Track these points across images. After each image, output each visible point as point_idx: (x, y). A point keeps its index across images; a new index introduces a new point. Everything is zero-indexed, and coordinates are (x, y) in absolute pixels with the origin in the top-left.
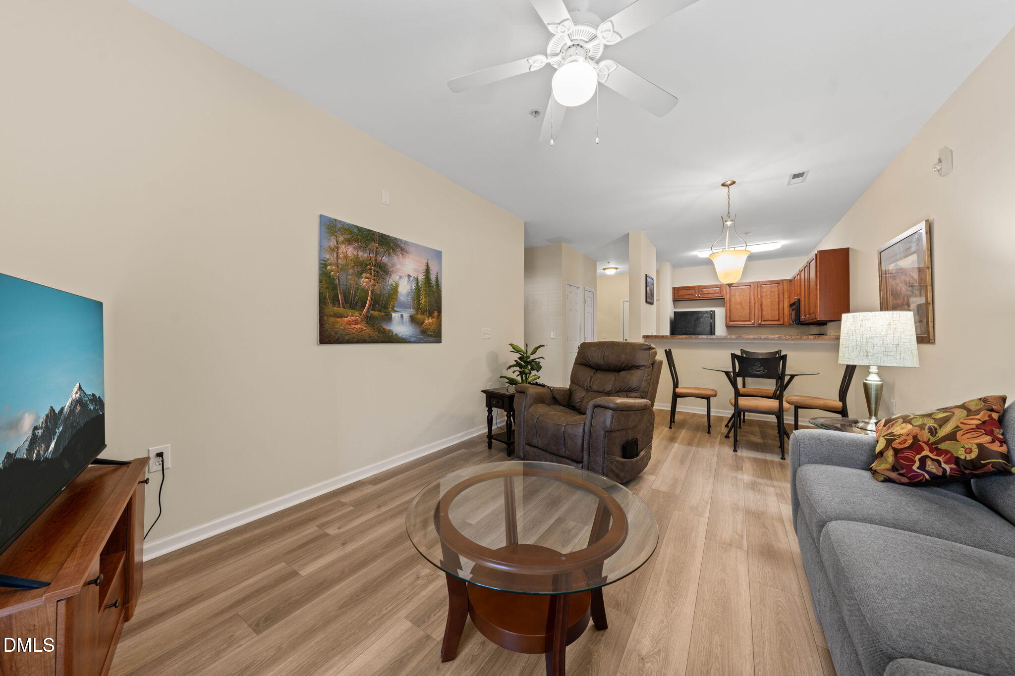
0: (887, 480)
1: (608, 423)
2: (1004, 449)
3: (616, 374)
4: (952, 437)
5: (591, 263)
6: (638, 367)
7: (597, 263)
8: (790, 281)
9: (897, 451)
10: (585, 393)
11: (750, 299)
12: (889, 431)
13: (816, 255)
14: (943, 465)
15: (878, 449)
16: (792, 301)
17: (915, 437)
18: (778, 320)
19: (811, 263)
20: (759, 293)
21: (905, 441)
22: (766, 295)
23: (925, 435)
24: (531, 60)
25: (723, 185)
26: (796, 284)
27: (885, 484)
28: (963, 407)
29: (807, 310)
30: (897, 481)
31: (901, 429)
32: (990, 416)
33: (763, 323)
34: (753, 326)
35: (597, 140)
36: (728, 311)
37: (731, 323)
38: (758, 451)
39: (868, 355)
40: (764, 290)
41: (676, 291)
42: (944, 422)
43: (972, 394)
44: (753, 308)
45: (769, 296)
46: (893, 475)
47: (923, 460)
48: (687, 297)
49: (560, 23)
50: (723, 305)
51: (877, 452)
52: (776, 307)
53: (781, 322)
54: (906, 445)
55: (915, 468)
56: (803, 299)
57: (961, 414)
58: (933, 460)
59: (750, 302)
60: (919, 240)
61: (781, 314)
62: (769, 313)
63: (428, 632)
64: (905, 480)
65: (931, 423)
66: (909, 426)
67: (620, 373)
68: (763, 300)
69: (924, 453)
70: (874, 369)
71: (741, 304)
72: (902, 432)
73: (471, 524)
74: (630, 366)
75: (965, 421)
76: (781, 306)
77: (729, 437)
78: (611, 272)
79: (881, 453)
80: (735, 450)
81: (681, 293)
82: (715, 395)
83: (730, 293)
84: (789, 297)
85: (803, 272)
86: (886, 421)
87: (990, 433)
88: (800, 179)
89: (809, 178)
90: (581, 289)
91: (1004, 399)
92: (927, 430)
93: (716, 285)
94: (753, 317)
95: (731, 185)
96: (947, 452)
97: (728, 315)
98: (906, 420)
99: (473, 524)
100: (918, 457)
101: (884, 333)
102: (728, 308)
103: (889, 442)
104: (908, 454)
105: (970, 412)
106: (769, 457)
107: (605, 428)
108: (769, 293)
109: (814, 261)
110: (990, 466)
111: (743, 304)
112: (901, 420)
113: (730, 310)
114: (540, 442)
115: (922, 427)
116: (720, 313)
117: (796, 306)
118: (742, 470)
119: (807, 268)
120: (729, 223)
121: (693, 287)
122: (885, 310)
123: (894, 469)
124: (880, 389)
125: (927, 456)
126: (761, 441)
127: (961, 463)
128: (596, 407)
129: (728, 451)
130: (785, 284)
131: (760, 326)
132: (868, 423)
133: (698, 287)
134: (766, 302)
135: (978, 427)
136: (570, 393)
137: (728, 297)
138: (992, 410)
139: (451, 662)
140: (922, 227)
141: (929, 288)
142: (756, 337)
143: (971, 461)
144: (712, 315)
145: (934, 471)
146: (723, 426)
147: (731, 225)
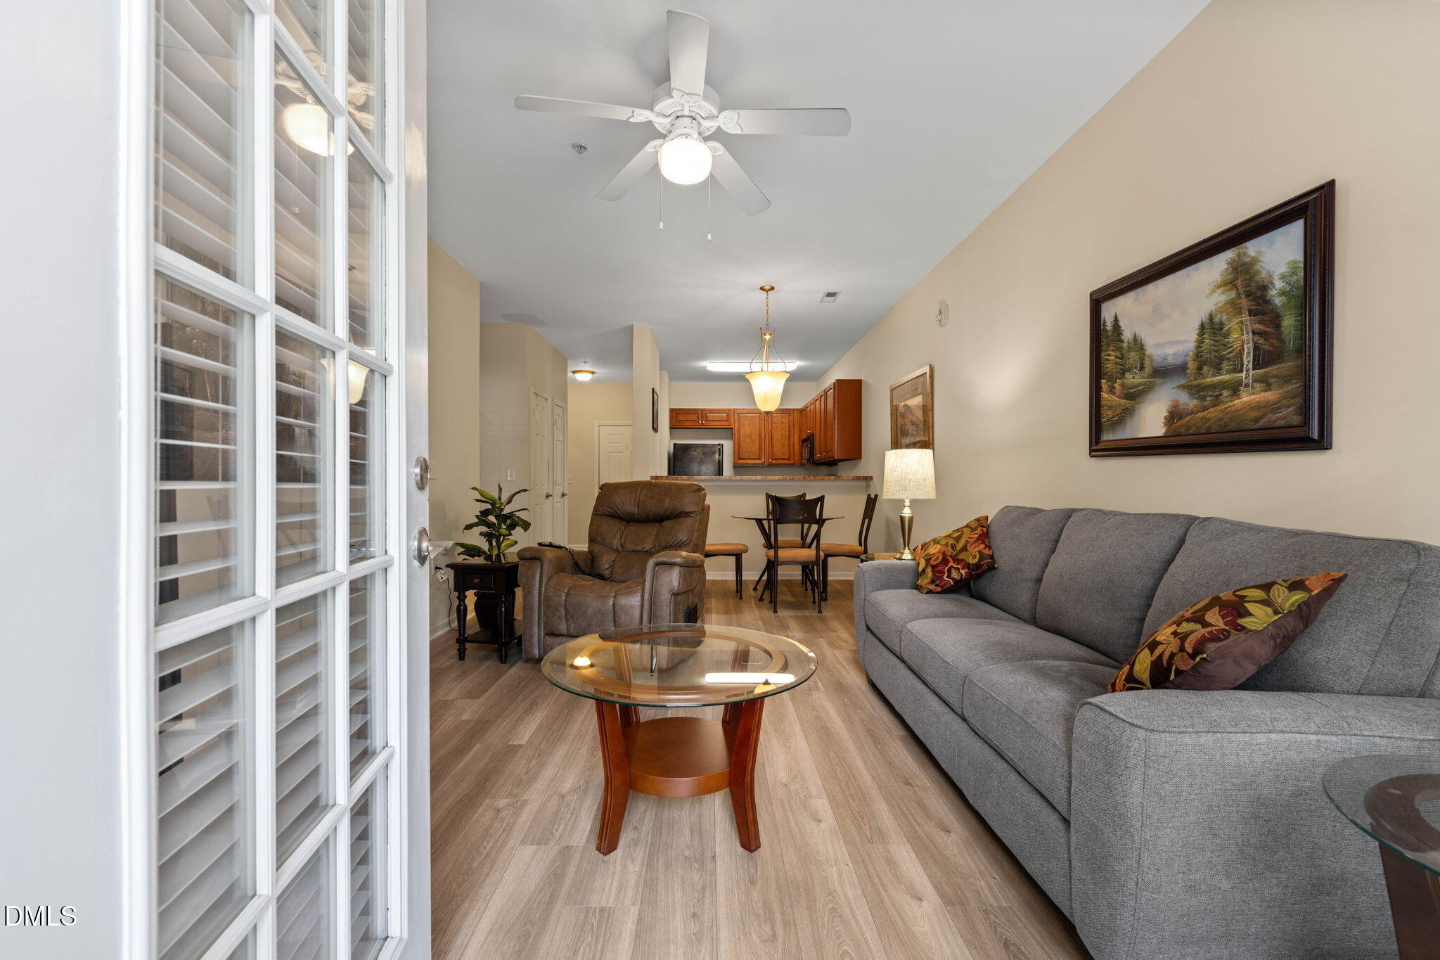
0: (930, 592)
1: (675, 584)
2: (990, 553)
3: (658, 525)
4: (964, 549)
5: (561, 360)
6: (687, 514)
7: (569, 361)
8: (801, 411)
9: (933, 567)
10: (615, 555)
11: (760, 430)
12: (926, 553)
13: (834, 383)
14: (961, 571)
15: (921, 569)
16: (804, 437)
17: (944, 554)
18: (789, 459)
19: (828, 393)
20: (770, 424)
21: (937, 558)
22: (777, 427)
23: (949, 551)
24: (637, 111)
25: (762, 289)
26: (808, 415)
27: (928, 595)
28: (967, 526)
29: (822, 447)
30: (934, 591)
31: (933, 550)
32: (982, 530)
33: (774, 462)
34: (762, 466)
35: (709, 237)
36: (737, 445)
37: (740, 461)
38: (795, 609)
39: (906, 489)
40: (775, 420)
41: (674, 415)
42: (958, 539)
43: (970, 518)
44: (763, 442)
45: (780, 428)
46: (932, 587)
47: (949, 571)
48: (687, 424)
49: (688, 94)
50: (731, 437)
51: (920, 571)
52: (787, 442)
53: (791, 462)
54: (939, 561)
55: (945, 578)
56: (817, 434)
57: (967, 531)
58: (955, 568)
59: (760, 435)
60: (924, 382)
61: (792, 452)
62: (780, 450)
63: (564, 843)
64: (939, 589)
65: (952, 542)
66: (939, 546)
67: (663, 524)
68: (774, 433)
69: (950, 565)
70: (907, 503)
71: (750, 437)
72: (935, 551)
73: (521, 746)
74: (677, 513)
75: (971, 536)
76: (792, 441)
77: (763, 600)
78: (583, 377)
79: (924, 571)
80: (775, 612)
81: (681, 417)
82: (746, 551)
83: (739, 422)
84: (800, 431)
85: (818, 402)
86: (922, 545)
87: (983, 542)
88: (831, 299)
89: (839, 298)
90: (550, 401)
91: (987, 518)
92: (950, 547)
93: (723, 410)
94: (763, 455)
95: (769, 290)
96: (963, 560)
97: (736, 450)
98: (936, 541)
99: (524, 743)
100: (947, 568)
101: (916, 469)
102: (736, 440)
103: (928, 561)
104: (940, 568)
105: (973, 530)
106: (807, 613)
107: (672, 590)
108: (780, 424)
109: (832, 390)
110: (985, 565)
111: (753, 437)
112: (932, 543)
113: (739, 444)
114: (572, 626)
115: (946, 545)
116: (728, 445)
117: (808, 441)
118: (789, 628)
119: (823, 398)
120: (767, 337)
121: (696, 410)
122: (895, 449)
123: (933, 582)
124: (911, 519)
125: (952, 566)
126: (793, 599)
127: (971, 567)
128: (658, 565)
129: (768, 613)
130: (796, 414)
131: (771, 465)
132: (902, 553)
133: (702, 410)
134: (777, 435)
135: (978, 539)
136: (592, 557)
137: (736, 426)
138: (983, 526)
139: (614, 852)
140: (926, 369)
141: (931, 429)
142: (782, 478)
143: (976, 563)
144: (720, 449)
145: (956, 577)
146: (752, 591)
147: (770, 339)
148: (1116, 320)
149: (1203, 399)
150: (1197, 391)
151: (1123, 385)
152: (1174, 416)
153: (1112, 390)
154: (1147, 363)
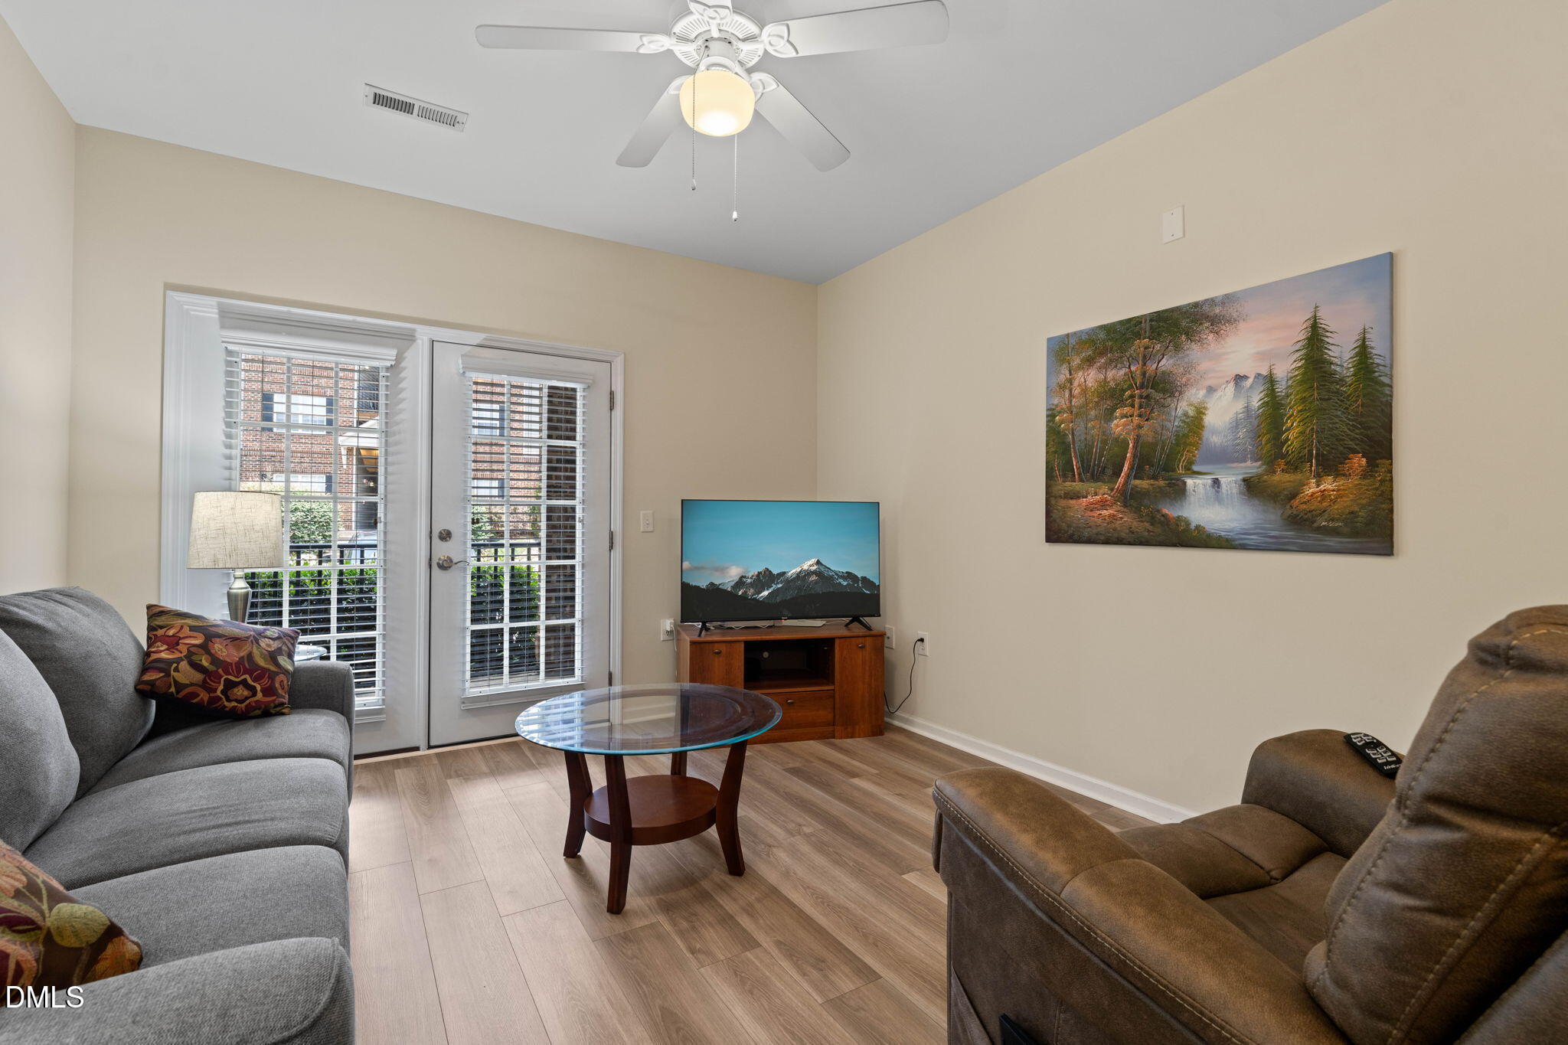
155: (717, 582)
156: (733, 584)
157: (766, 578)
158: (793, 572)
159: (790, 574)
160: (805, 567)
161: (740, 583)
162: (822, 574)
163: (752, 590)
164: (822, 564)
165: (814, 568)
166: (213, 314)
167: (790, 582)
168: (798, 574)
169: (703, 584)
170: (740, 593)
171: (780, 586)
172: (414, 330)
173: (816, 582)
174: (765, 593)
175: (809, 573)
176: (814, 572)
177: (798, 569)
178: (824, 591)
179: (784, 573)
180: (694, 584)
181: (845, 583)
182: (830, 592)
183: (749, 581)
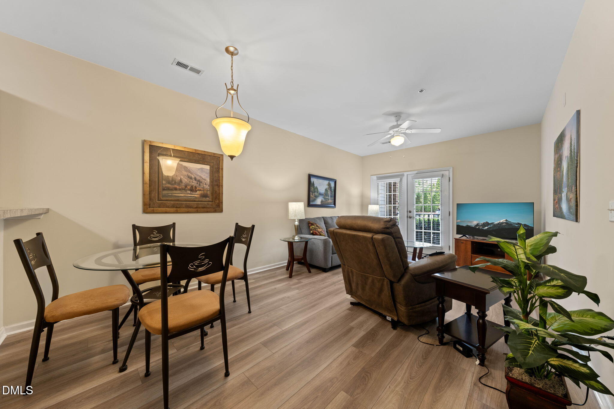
25: (227, 50)
70: (296, 220)
95: (234, 54)
120: (232, 92)
147: (234, 94)
148: (313, 182)
149: (325, 200)
150: (325, 198)
151: (314, 194)
152: (322, 202)
153: (312, 195)
154: (318, 192)
155: (469, 225)
156: (474, 225)
157: (487, 224)
158: (496, 222)
159: (495, 223)
160: (501, 221)
161: (477, 225)
162: (507, 223)
163: (481, 227)
164: (507, 221)
165: (505, 221)
166: (376, 178)
167: (495, 225)
168: (498, 223)
169: (465, 225)
170: (477, 228)
171: (492, 226)
172: (404, 174)
173: (505, 225)
174: (486, 228)
175: (503, 223)
176: (505, 223)
177: (499, 222)
178: (508, 227)
179: (493, 223)
180: (462, 225)
181: (517, 226)
182: (511, 228)
183: (480, 225)
